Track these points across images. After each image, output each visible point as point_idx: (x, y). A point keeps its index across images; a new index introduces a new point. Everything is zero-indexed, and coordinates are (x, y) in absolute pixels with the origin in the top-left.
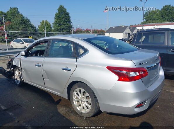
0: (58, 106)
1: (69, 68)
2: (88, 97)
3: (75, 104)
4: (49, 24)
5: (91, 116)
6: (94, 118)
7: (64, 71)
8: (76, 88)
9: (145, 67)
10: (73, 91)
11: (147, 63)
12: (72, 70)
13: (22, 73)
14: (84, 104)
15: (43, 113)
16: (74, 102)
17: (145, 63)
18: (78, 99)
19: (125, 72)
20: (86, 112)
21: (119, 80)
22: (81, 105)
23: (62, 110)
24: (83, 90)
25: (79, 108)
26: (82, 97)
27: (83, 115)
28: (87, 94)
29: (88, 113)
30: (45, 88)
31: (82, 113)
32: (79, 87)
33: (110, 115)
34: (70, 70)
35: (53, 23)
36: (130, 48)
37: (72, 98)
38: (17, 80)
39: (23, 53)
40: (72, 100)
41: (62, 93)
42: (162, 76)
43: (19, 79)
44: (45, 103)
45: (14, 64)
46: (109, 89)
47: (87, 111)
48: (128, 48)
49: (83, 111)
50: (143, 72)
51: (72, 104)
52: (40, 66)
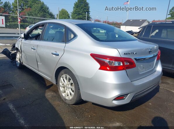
0: (47, 90)
1: (58, 53)
2: (72, 83)
3: (61, 90)
4: (68, 13)
5: (73, 103)
6: (77, 106)
7: (54, 55)
8: (63, 74)
9: (133, 58)
10: (61, 77)
11: (136, 53)
12: (60, 55)
13: (21, 56)
14: (69, 91)
15: (29, 95)
16: (61, 88)
17: (133, 53)
18: (64, 85)
19: (107, 61)
20: (69, 99)
21: (100, 69)
22: (66, 91)
23: (49, 94)
24: (68, 76)
25: (64, 95)
26: (67, 83)
27: (67, 102)
28: (72, 81)
29: (71, 100)
30: (39, 71)
31: (66, 100)
32: (65, 73)
33: (95, 106)
34: (58, 55)
35: (71, 13)
36: (126, 38)
37: (59, 84)
38: (18, 62)
39: (23, 36)
40: (59, 86)
41: (52, 78)
42: (158, 72)
43: (19, 62)
44: (36, 86)
45: (16, 46)
46: (90, 77)
47: (71, 97)
48: (124, 38)
49: (67, 98)
50: (129, 63)
51: (59, 90)
52: (35, 49)
